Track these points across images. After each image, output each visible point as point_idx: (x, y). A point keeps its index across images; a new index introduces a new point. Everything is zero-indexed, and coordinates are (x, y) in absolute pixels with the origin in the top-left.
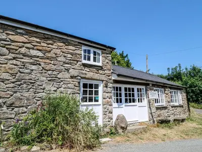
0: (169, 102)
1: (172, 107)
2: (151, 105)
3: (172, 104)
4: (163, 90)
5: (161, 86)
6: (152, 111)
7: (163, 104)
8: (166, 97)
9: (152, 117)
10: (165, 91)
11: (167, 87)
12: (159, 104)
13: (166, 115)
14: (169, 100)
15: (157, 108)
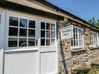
0: (88, 44)
1: (91, 50)
2: (64, 50)
3: (91, 46)
4: (82, 30)
5: (80, 24)
6: (66, 58)
7: (81, 47)
8: (85, 38)
9: (65, 66)
10: (85, 31)
11: (87, 27)
12: (76, 47)
13: (84, 59)
14: (88, 42)
15: (73, 53)
